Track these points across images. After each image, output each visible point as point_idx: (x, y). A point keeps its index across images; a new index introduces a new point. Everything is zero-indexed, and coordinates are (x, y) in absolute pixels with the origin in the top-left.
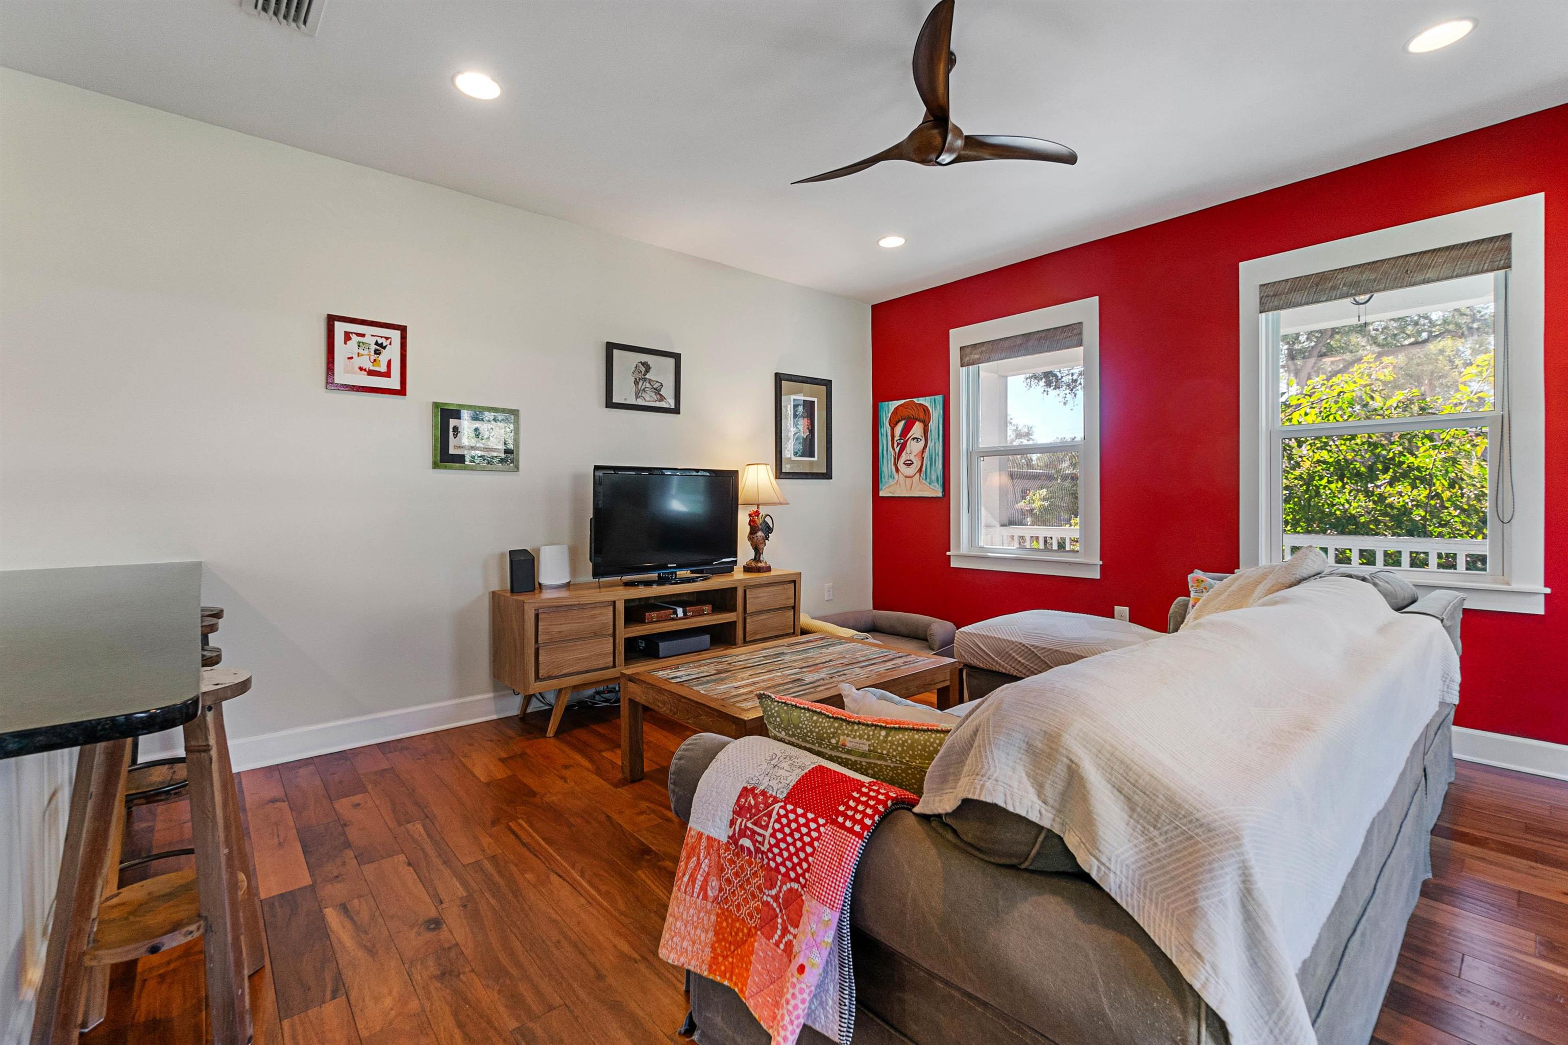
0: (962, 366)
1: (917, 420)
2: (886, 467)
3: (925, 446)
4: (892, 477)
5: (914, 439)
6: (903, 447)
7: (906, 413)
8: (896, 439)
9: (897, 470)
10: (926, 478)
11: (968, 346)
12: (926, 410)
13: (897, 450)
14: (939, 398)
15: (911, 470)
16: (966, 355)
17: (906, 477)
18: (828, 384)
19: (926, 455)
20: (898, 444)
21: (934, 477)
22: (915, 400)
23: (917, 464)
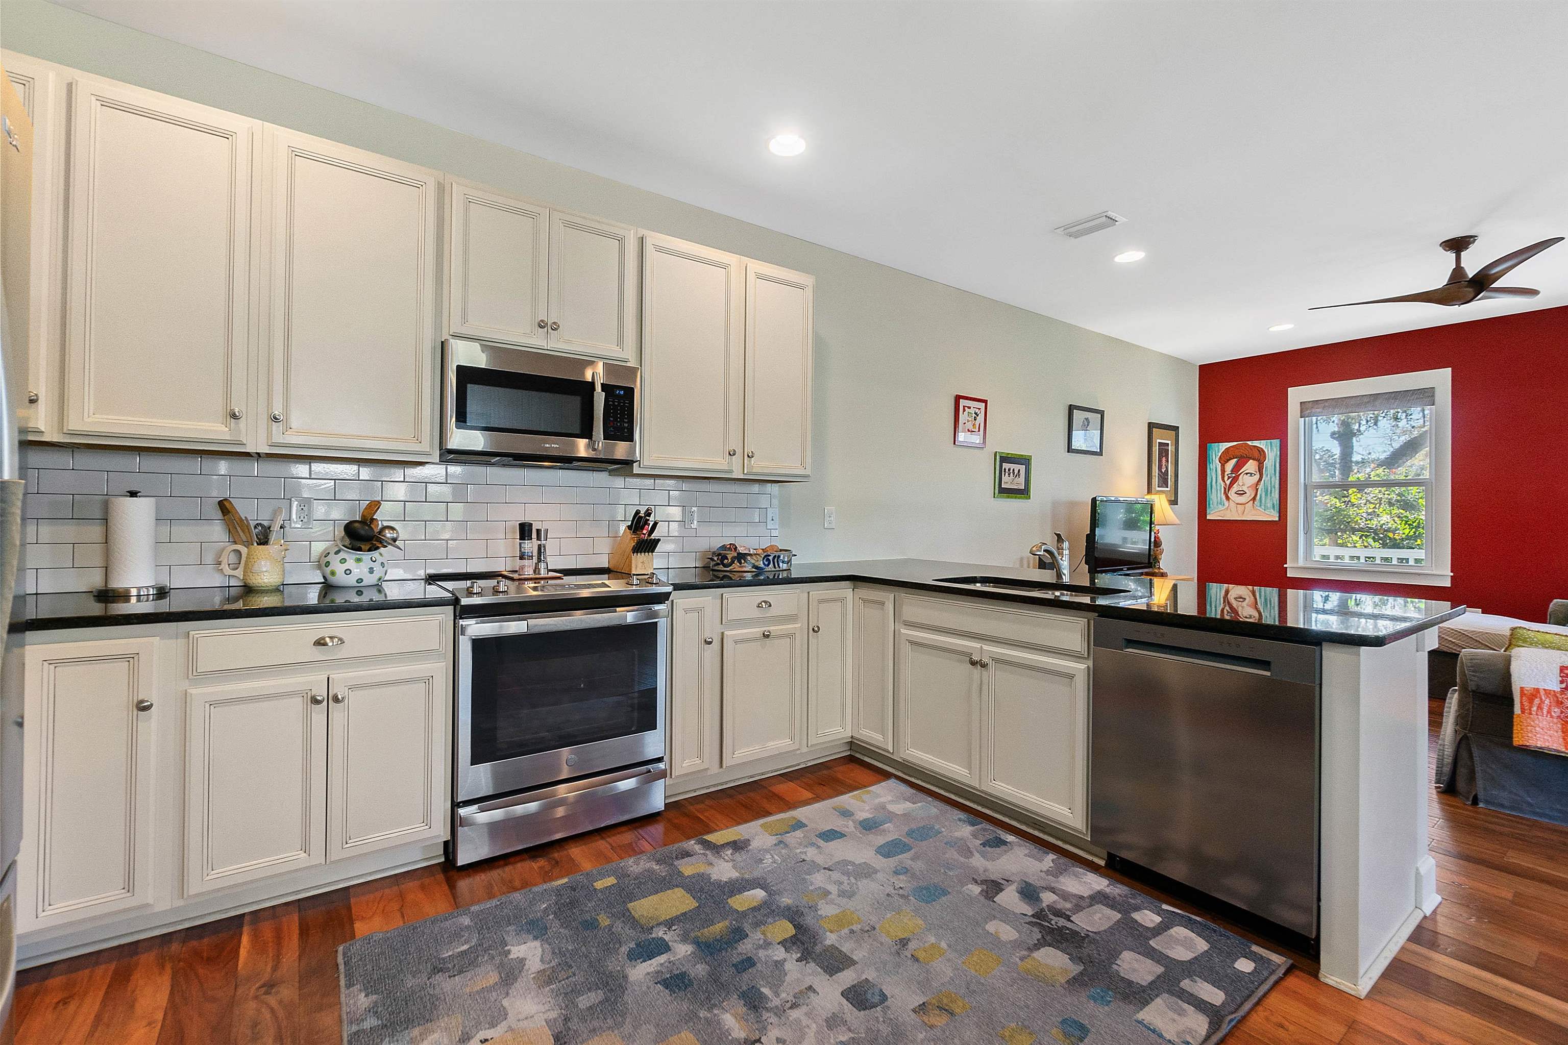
0: (1301, 417)
1: (1251, 458)
2: (1215, 495)
3: (1260, 480)
4: (1221, 503)
5: (1247, 474)
6: (1234, 480)
7: (1237, 453)
8: (1226, 473)
9: (1228, 498)
10: (1260, 506)
11: (1309, 402)
12: (1261, 451)
13: (1228, 482)
14: (1276, 442)
15: (1242, 499)
16: (1307, 409)
17: (1237, 504)
18: (1176, 429)
19: (1261, 487)
20: (1229, 478)
21: (1269, 505)
22: (1249, 443)
23: (1250, 494)
